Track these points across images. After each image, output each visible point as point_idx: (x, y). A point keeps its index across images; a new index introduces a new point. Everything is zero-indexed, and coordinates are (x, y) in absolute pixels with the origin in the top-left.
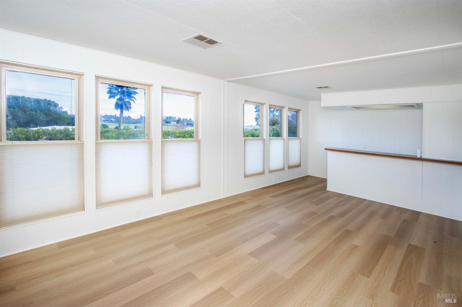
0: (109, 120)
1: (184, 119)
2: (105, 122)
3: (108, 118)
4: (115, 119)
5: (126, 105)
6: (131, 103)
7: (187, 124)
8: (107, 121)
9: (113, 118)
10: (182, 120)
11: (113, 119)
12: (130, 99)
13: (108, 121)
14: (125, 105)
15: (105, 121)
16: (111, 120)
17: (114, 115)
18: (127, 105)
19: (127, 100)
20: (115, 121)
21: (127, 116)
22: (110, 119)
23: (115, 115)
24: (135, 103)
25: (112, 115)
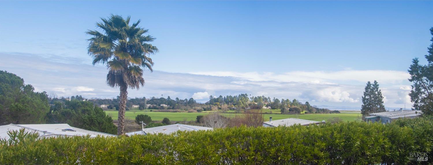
0: (158, 107)
1: (283, 100)
2: (151, 111)
3: (156, 104)
4: (168, 104)
5: (131, 74)
6: (141, 70)
7: (290, 110)
8: (155, 108)
9: (165, 103)
10: (281, 102)
11: (164, 105)
12: (137, 62)
13: (157, 109)
14: (129, 75)
15: (152, 109)
16: (162, 106)
17: (166, 98)
18: (133, 75)
19: (132, 64)
20: (169, 108)
21: (188, 99)
22: (160, 105)
23: (169, 97)
24: (151, 70)
25: (163, 98)
